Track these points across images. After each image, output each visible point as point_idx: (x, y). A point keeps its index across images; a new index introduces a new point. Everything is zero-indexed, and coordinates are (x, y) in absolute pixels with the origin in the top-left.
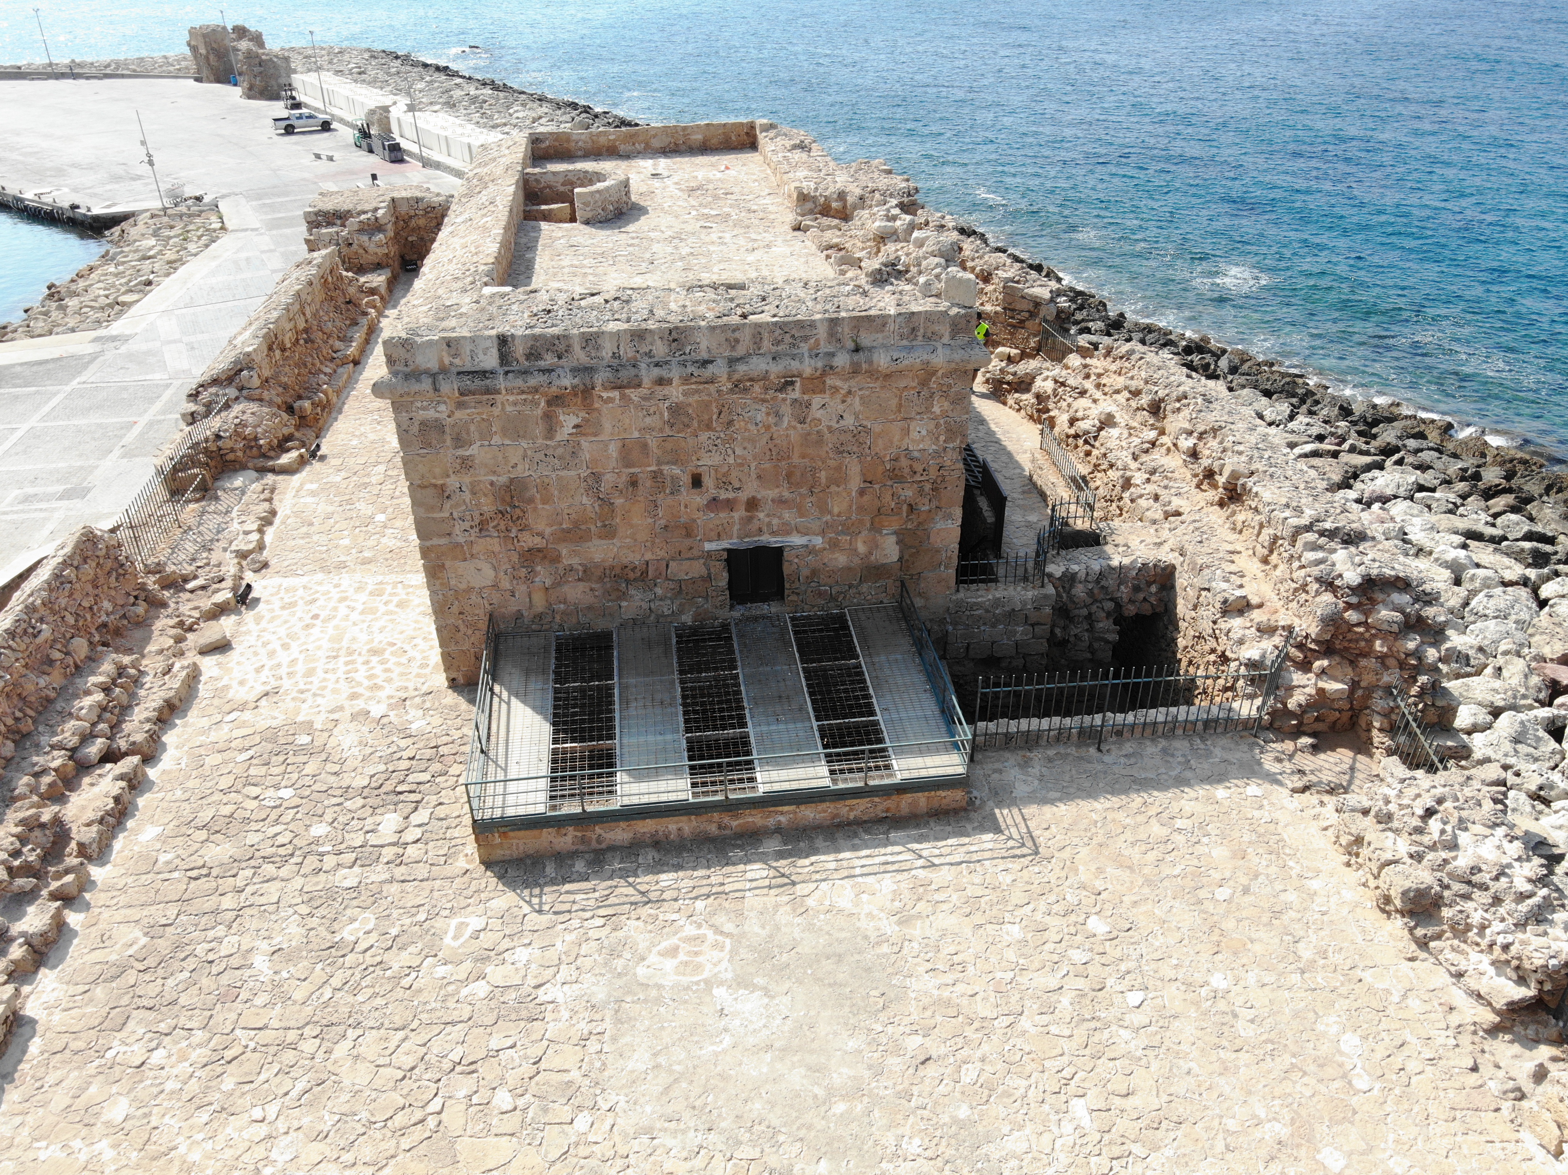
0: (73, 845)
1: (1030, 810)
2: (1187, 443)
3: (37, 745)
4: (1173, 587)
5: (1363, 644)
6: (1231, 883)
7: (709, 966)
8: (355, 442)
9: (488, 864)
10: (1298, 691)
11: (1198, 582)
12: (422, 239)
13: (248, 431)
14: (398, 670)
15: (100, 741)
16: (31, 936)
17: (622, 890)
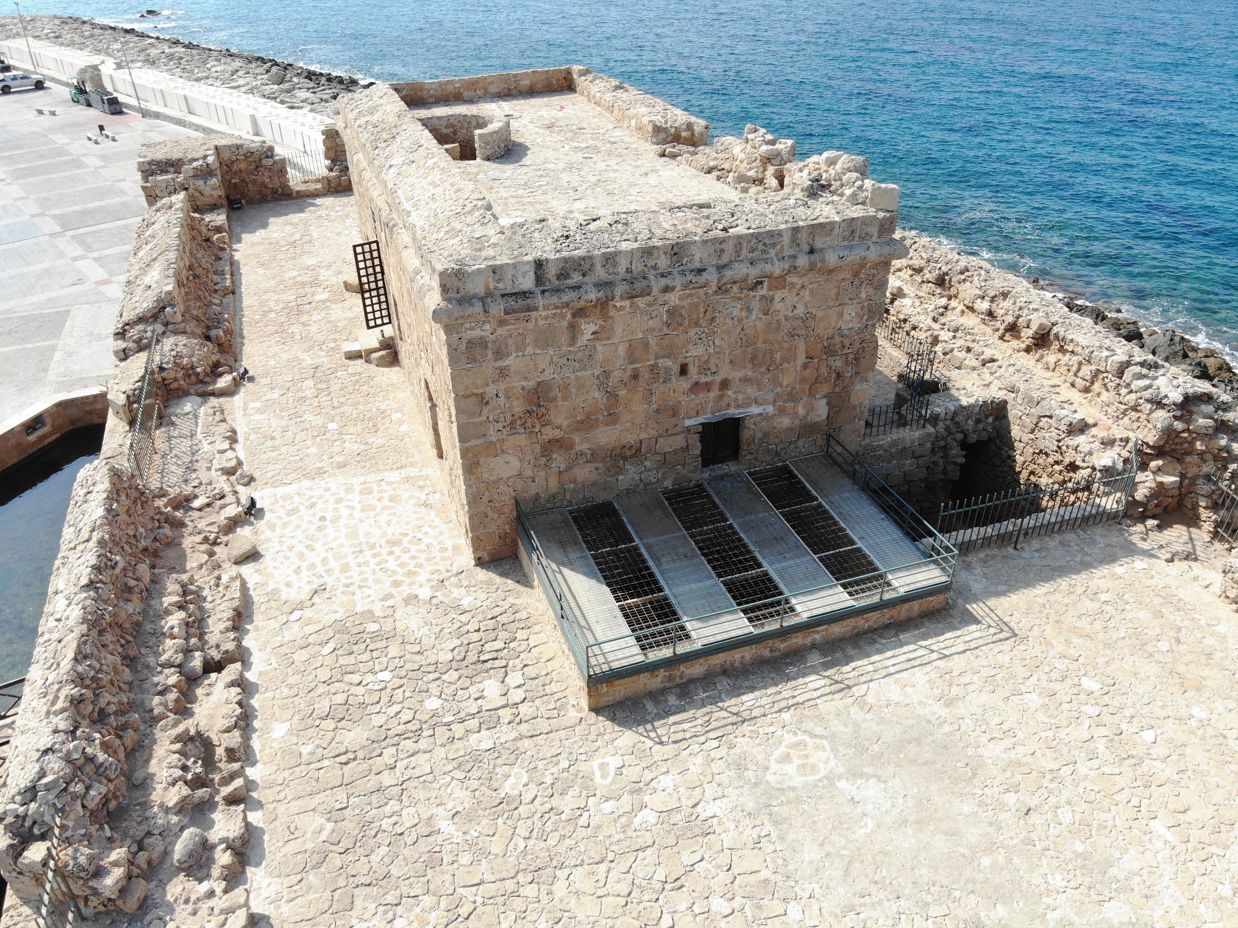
0: (220, 752)
1: (992, 602)
2: (984, 306)
3: (148, 667)
4: (1005, 417)
5: (1186, 445)
6: (1164, 637)
7: (821, 766)
8: (272, 362)
9: (596, 709)
10: (1141, 485)
11: (1036, 411)
12: (243, 181)
13: (185, 361)
14: (422, 557)
15: (197, 654)
16: (233, 840)
17: (718, 714)
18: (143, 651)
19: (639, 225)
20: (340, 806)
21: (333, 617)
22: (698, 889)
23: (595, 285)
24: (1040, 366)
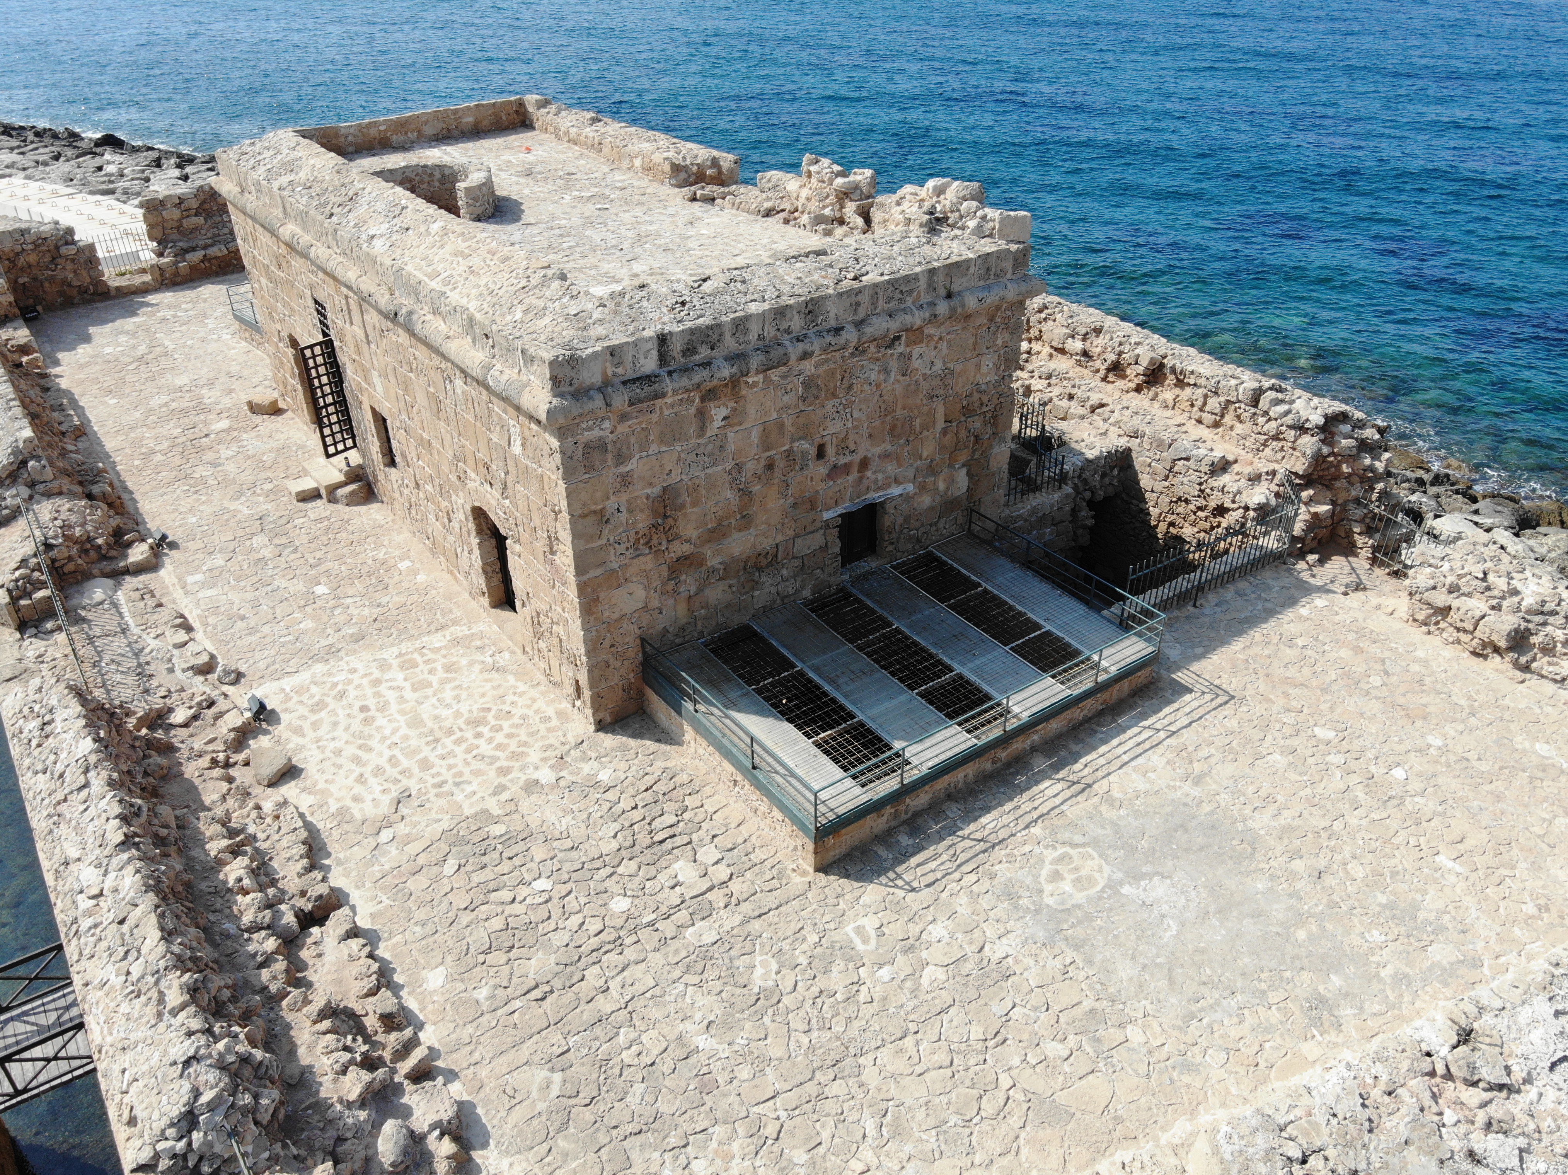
3: (227, 936)
4: (1132, 466)
5: (1333, 470)
6: (1373, 672)
8: (193, 519)
9: (823, 868)
10: (1297, 519)
11: (1168, 455)
13: (78, 531)
14: (522, 733)
15: (283, 907)
16: (449, 1122)
17: (962, 844)
18: (212, 917)
19: (759, 281)
20: (560, 1051)
21: (438, 828)
22: (1025, 1037)
23: (726, 359)
24: (1156, 405)
